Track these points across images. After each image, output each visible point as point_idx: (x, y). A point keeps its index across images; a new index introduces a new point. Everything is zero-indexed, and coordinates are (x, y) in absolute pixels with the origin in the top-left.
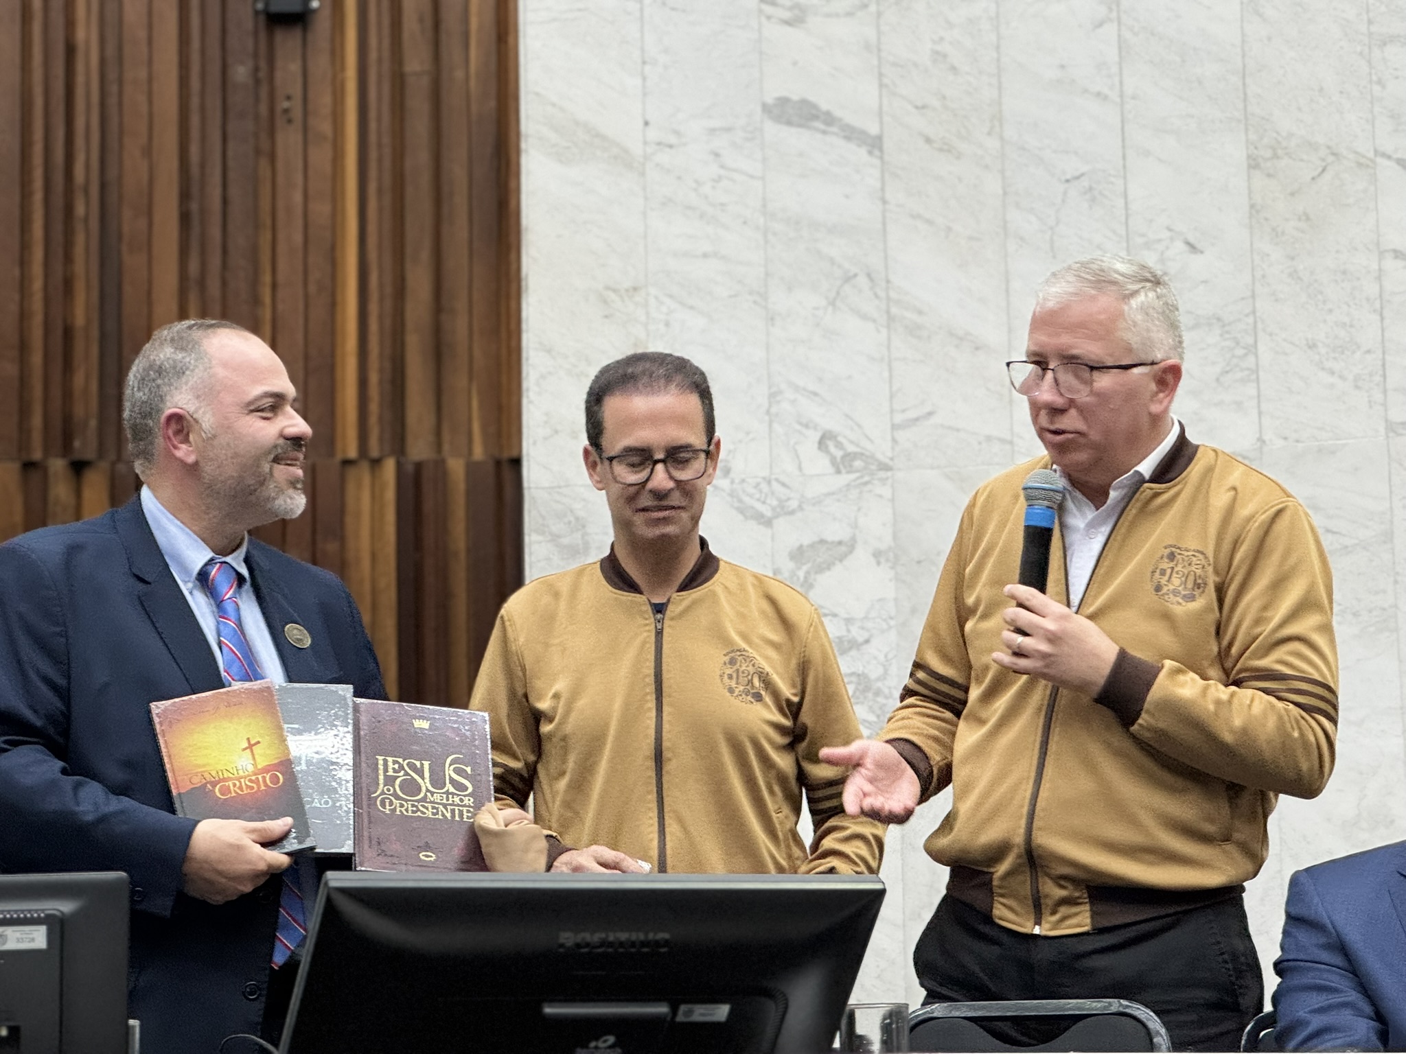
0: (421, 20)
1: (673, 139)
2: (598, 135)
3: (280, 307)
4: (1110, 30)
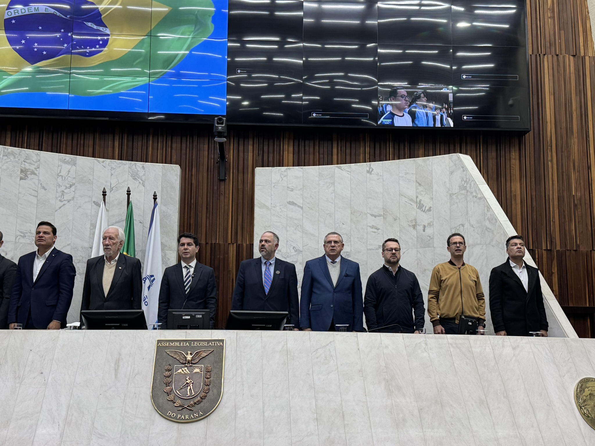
0: (241, 181)
1: (275, 206)
2: (265, 205)
3: (220, 221)
4: (334, 194)
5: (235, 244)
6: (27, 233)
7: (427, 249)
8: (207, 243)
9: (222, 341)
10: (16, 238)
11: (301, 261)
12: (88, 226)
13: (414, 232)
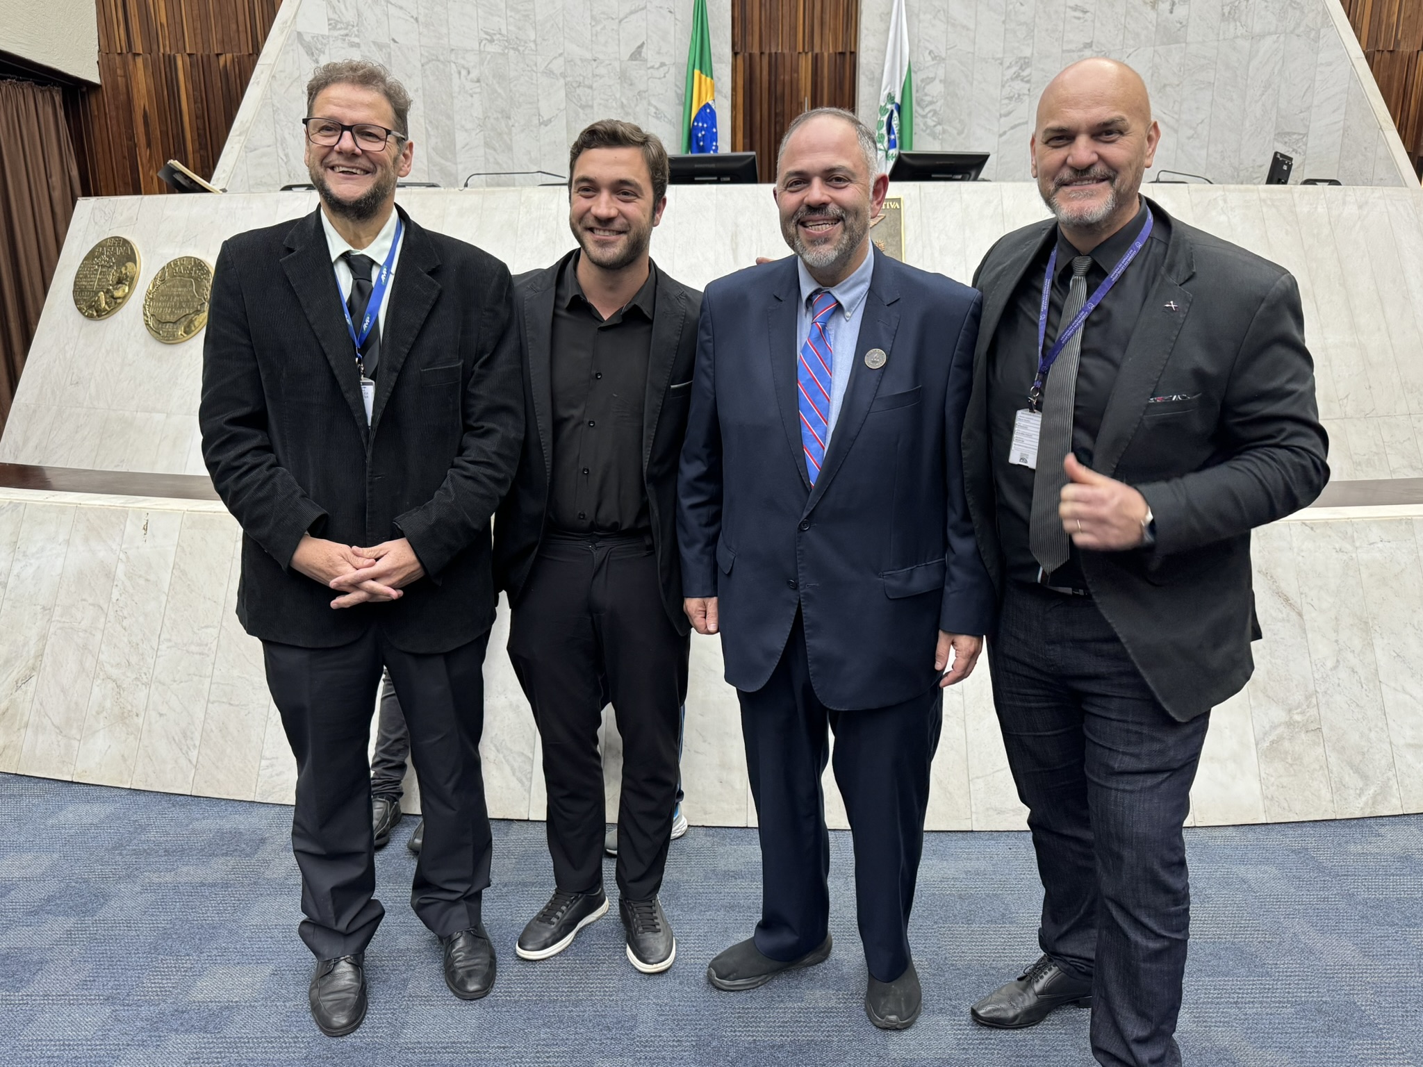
5: (810, 54)
6: (495, 34)
7: (1173, 46)
8: (762, 53)
9: (899, 200)
10: (480, 44)
11: (943, 78)
12: (588, 21)
13: (1152, 15)
